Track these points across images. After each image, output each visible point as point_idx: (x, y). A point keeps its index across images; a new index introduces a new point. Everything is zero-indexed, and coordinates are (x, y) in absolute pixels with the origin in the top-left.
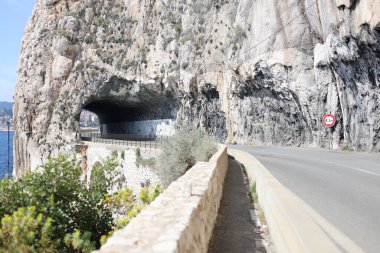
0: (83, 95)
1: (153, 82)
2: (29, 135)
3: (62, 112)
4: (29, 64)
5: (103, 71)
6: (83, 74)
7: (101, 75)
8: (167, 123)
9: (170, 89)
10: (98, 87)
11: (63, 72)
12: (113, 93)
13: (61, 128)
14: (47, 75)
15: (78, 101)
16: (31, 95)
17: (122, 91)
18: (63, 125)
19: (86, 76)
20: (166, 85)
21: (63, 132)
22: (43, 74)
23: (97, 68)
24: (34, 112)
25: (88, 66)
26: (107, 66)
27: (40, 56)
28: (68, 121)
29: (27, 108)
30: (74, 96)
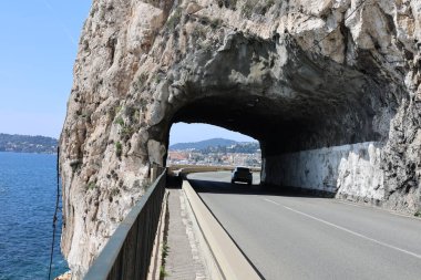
0: (171, 81)
1: (317, 24)
2: (76, 166)
3: (126, 120)
4: (94, 28)
5: (215, 25)
6: (176, 35)
7: (211, 35)
8: (364, 154)
9: (367, 44)
10: (202, 63)
11: (141, 35)
12: (236, 77)
13: (119, 154)
14: (118, 46)
15: (158, 94)
16: (88, 86)
17: (257, 72)
18: (125, 149)
19: (181, 39)
20: (356, 31)
21: (123, 164)
22: (111, 44)
23: (204, 21)
24: (89, 121)
25: (187, 19)
26: (227, 14)
27: (111, 8)
28: (134, 141)
29: (79, 113)
30: (153, 85)
